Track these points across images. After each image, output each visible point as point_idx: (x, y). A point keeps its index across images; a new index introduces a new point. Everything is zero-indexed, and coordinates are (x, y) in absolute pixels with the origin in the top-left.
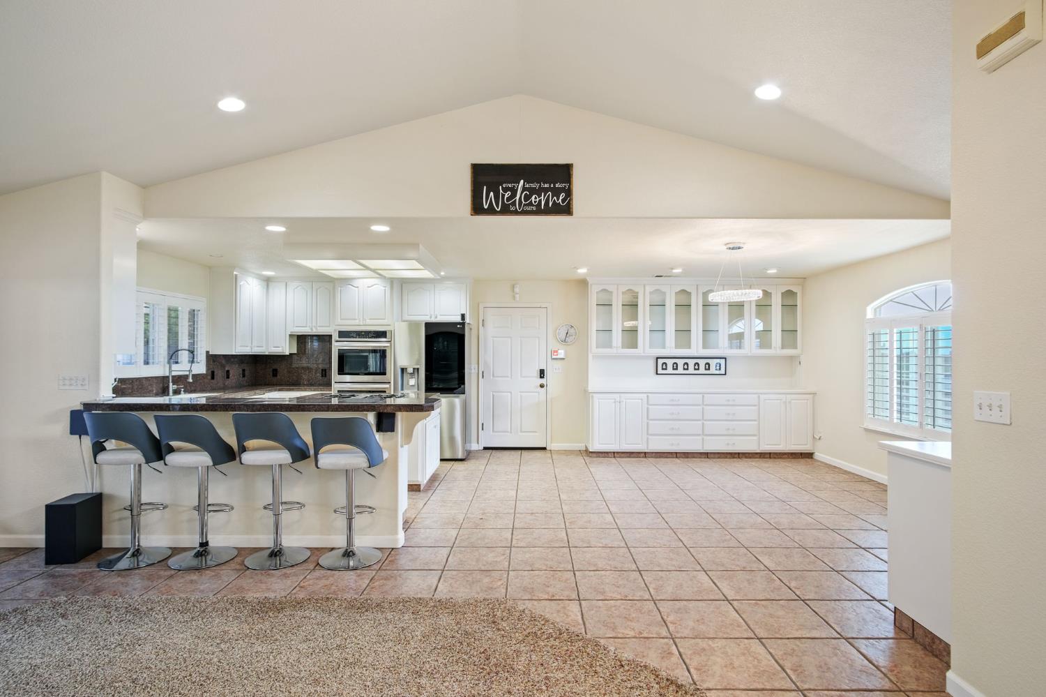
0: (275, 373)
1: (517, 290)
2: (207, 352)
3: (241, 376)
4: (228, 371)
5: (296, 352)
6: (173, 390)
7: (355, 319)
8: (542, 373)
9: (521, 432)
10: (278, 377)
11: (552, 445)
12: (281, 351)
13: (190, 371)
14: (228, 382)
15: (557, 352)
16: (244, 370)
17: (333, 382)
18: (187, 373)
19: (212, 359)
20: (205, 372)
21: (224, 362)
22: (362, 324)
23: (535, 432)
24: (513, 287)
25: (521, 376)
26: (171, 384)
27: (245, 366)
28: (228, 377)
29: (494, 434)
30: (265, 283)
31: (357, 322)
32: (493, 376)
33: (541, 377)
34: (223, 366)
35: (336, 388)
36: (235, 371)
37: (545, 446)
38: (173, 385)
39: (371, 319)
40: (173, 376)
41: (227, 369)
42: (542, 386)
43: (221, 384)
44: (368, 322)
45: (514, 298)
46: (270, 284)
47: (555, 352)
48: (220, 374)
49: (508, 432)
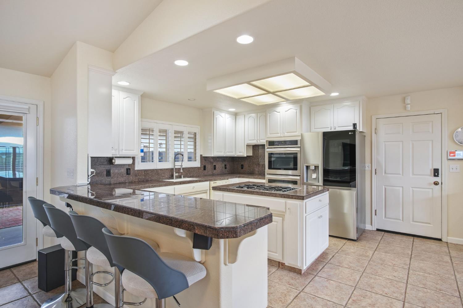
0: (242, 167)
1: (408, 101)
2: (201, 155)
3: (224, 168)
4: (215, 166)
5: (252, 155)
6: (176, 176)
7: (278, 133)
8: (436, 172)
9: (413, 221)
10: (244, 169)
11: (448, 238)
12: (242, 154)
13: (181, 166)
14: (215, 172)
15: (454, 153)
16: (225, 165)
17: (266, 174)
18: (180, 167)
19: (204, 159)
20: (199, 166)
21: (212, 160)
22: (282, 136)
23: (429, 224)
24: (404, 99)
25: (413, 174)
26: (174, 173)
27: (226, 163)
28: (215, 169)
29: (386, 219)
30: (235, 116)
31: (279, 135)
32: (385, 173)
33: (435, 176)
34: (212, 163)
35: (268, 177)
36: (220, 166)
37: (439, 237)
38: (176, 173)
39: (288, 132)
40: (175, 169)
41: (214, 164)
42: (436, 184)
43: (210, 173)
44: (286, 134)
45: (405, 108)
46: (238, 117)
47: (451, 153)
48: (209, 167)
49: (400, 220)
